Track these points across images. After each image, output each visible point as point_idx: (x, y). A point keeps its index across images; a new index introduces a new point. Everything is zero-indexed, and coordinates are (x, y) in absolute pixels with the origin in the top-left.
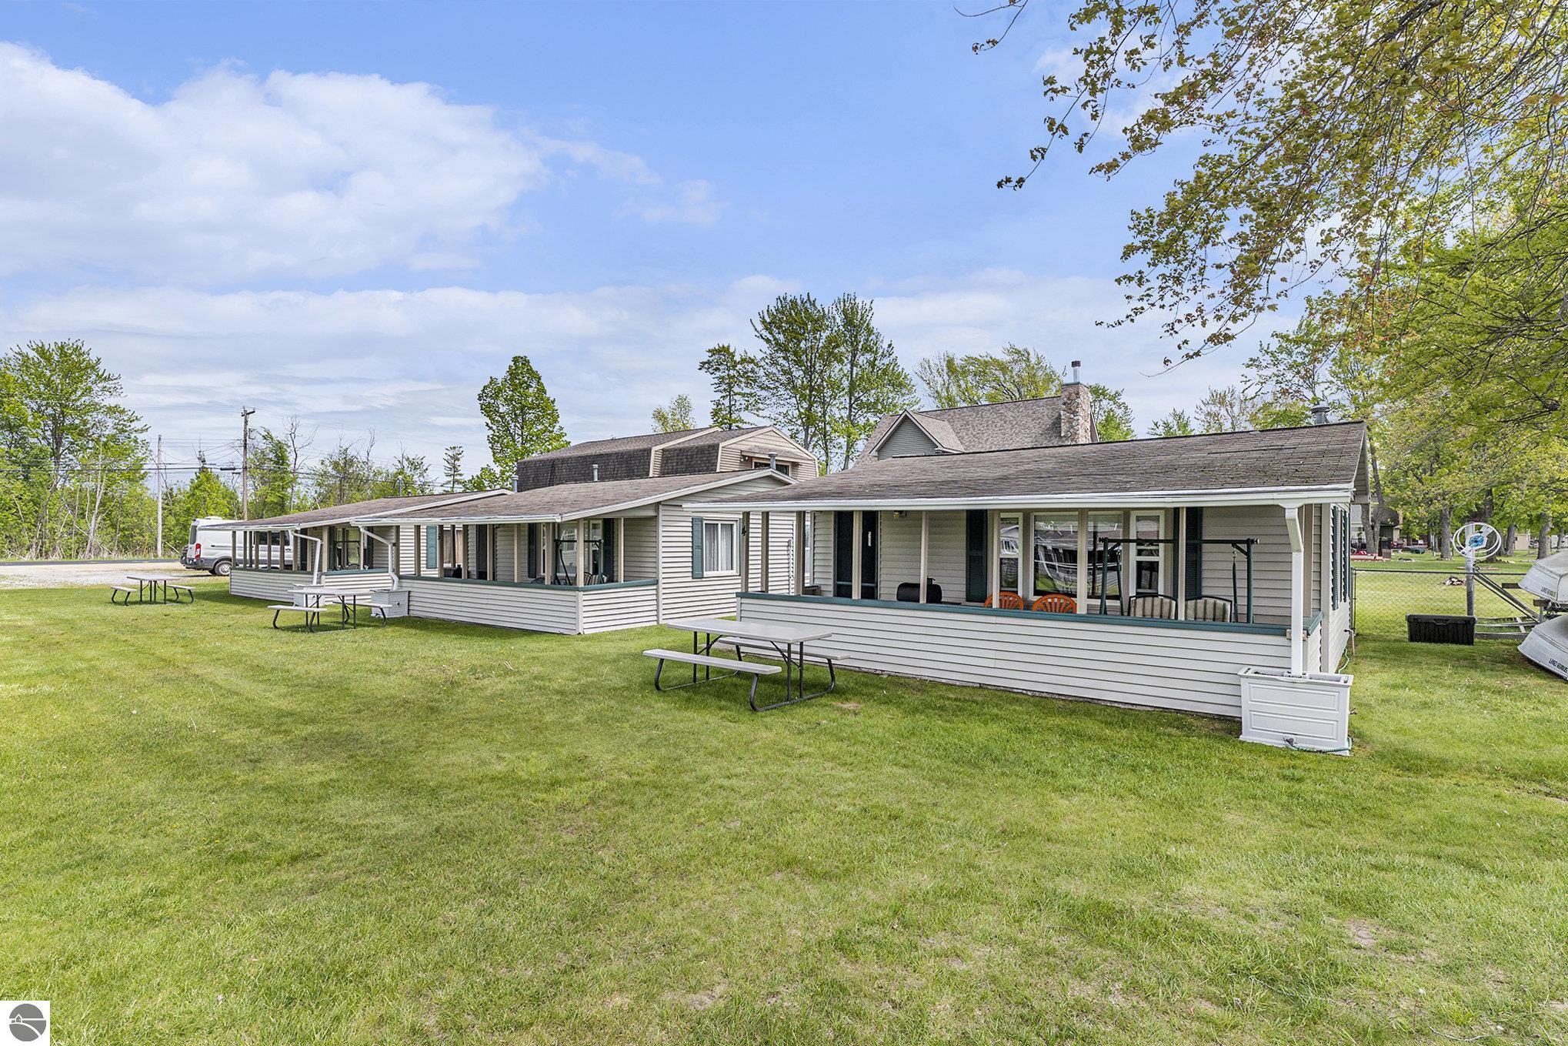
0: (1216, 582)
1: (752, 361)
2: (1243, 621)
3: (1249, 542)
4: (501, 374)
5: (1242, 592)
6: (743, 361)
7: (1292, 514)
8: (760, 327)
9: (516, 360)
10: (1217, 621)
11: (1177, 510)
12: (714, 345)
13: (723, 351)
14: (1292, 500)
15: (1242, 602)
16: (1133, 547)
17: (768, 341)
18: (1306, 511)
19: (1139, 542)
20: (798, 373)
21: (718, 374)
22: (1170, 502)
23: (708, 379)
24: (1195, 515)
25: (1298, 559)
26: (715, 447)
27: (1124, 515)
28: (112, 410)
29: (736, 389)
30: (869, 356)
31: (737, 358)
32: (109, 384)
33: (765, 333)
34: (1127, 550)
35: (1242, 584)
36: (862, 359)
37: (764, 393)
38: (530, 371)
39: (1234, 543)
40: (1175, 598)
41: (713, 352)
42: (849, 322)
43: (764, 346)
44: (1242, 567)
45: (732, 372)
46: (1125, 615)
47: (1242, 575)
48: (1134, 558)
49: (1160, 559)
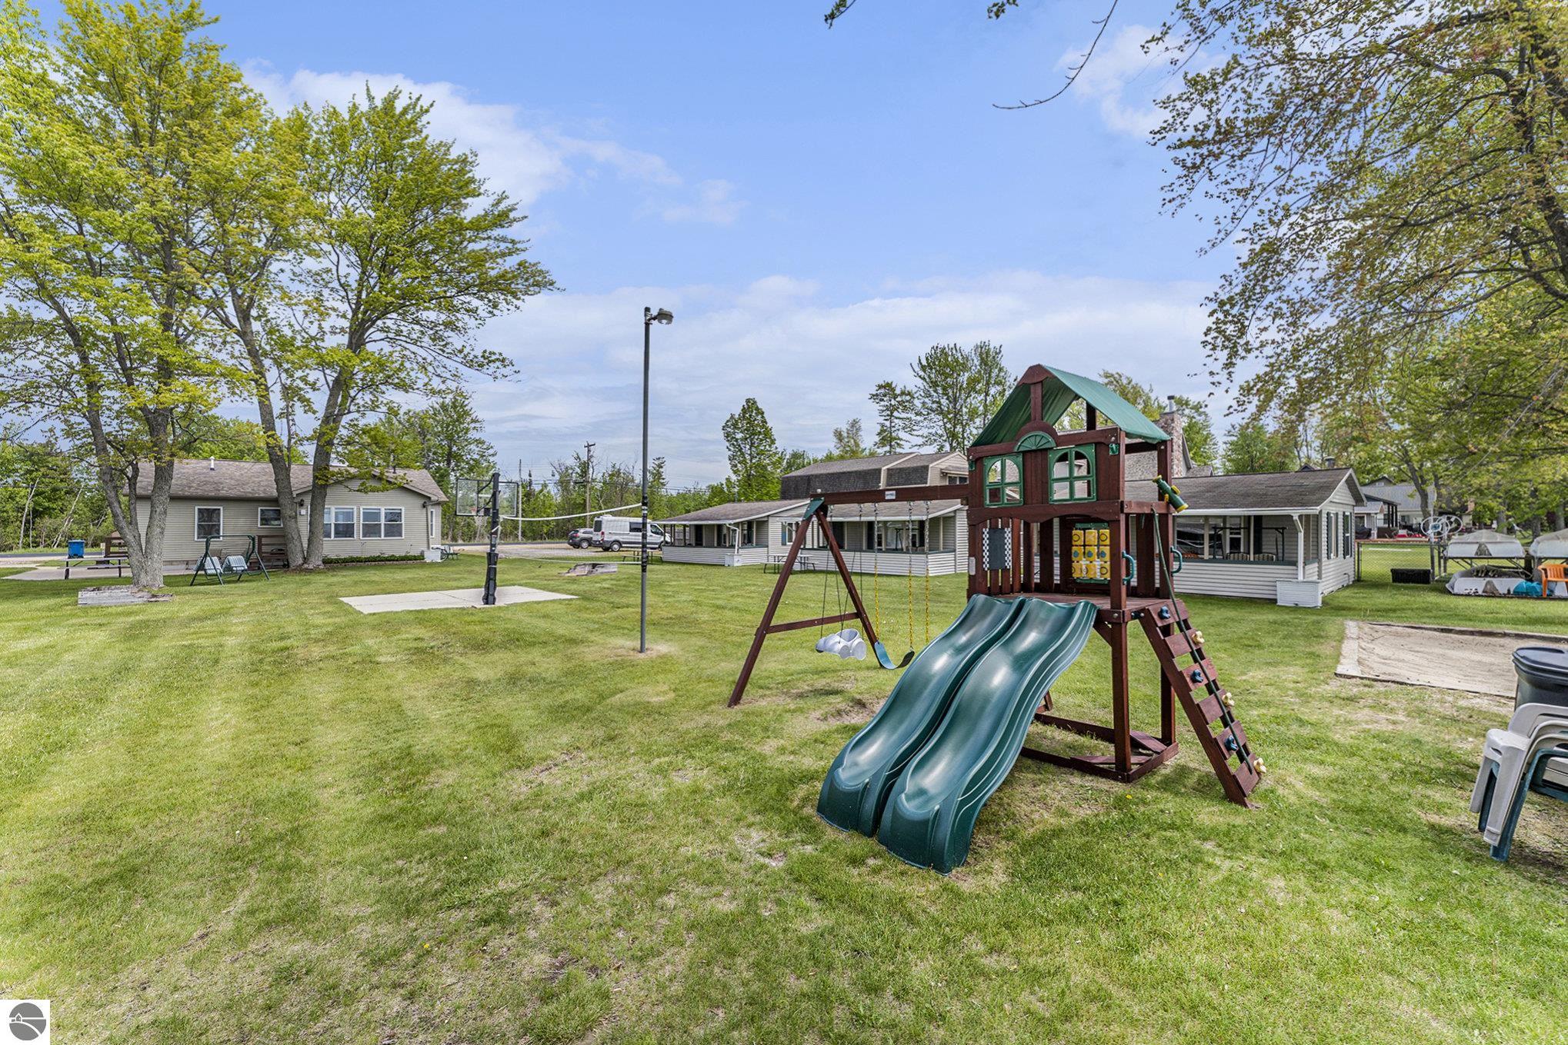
0: (1268, 546)
1: (909, 394)
2: (1281, 561)
3: (1283, 529)
4: (737, 411)
5: (1280, 551)
6: (903, 393)
7: (1296, 518)
8: (917, 369)
9: (748, 401)
10: (1269, 561)
11: (1249, 517)
12: (882, 383)
13: (888, 387)
14: (1295, 513)
15: (1280, 555)
16: (1228, 531)
17: (924, 379)
18: (1300, 517)
19: (1231, 529)
20: (944, 401)
21: (882, 403)
22: (1247, 513)
23: (875, 407)
24: (1258, 519)
25: (1301, 536)
26: (926, 468)
27: (1224, 518)
28: (479, 442)
29: (896, 414)
30: (1000, 388)
31: (898, 392)
32: (477, 425)
33: (922, 373)
34: (1225, 533)
35: (1280, 547)
36: (993, 391)
37: (919, 418)
38: (757, 409)
39: (1277, 529)
40: (1249, 553)
41: (880, 387)
42: (984, 362)
43: (920, 383)
44: (1280, 539)
45: (893, 402)
46: (1226, 559)
47: (1280, 543)
48: (1228, 536)
49: (1242, 536)
